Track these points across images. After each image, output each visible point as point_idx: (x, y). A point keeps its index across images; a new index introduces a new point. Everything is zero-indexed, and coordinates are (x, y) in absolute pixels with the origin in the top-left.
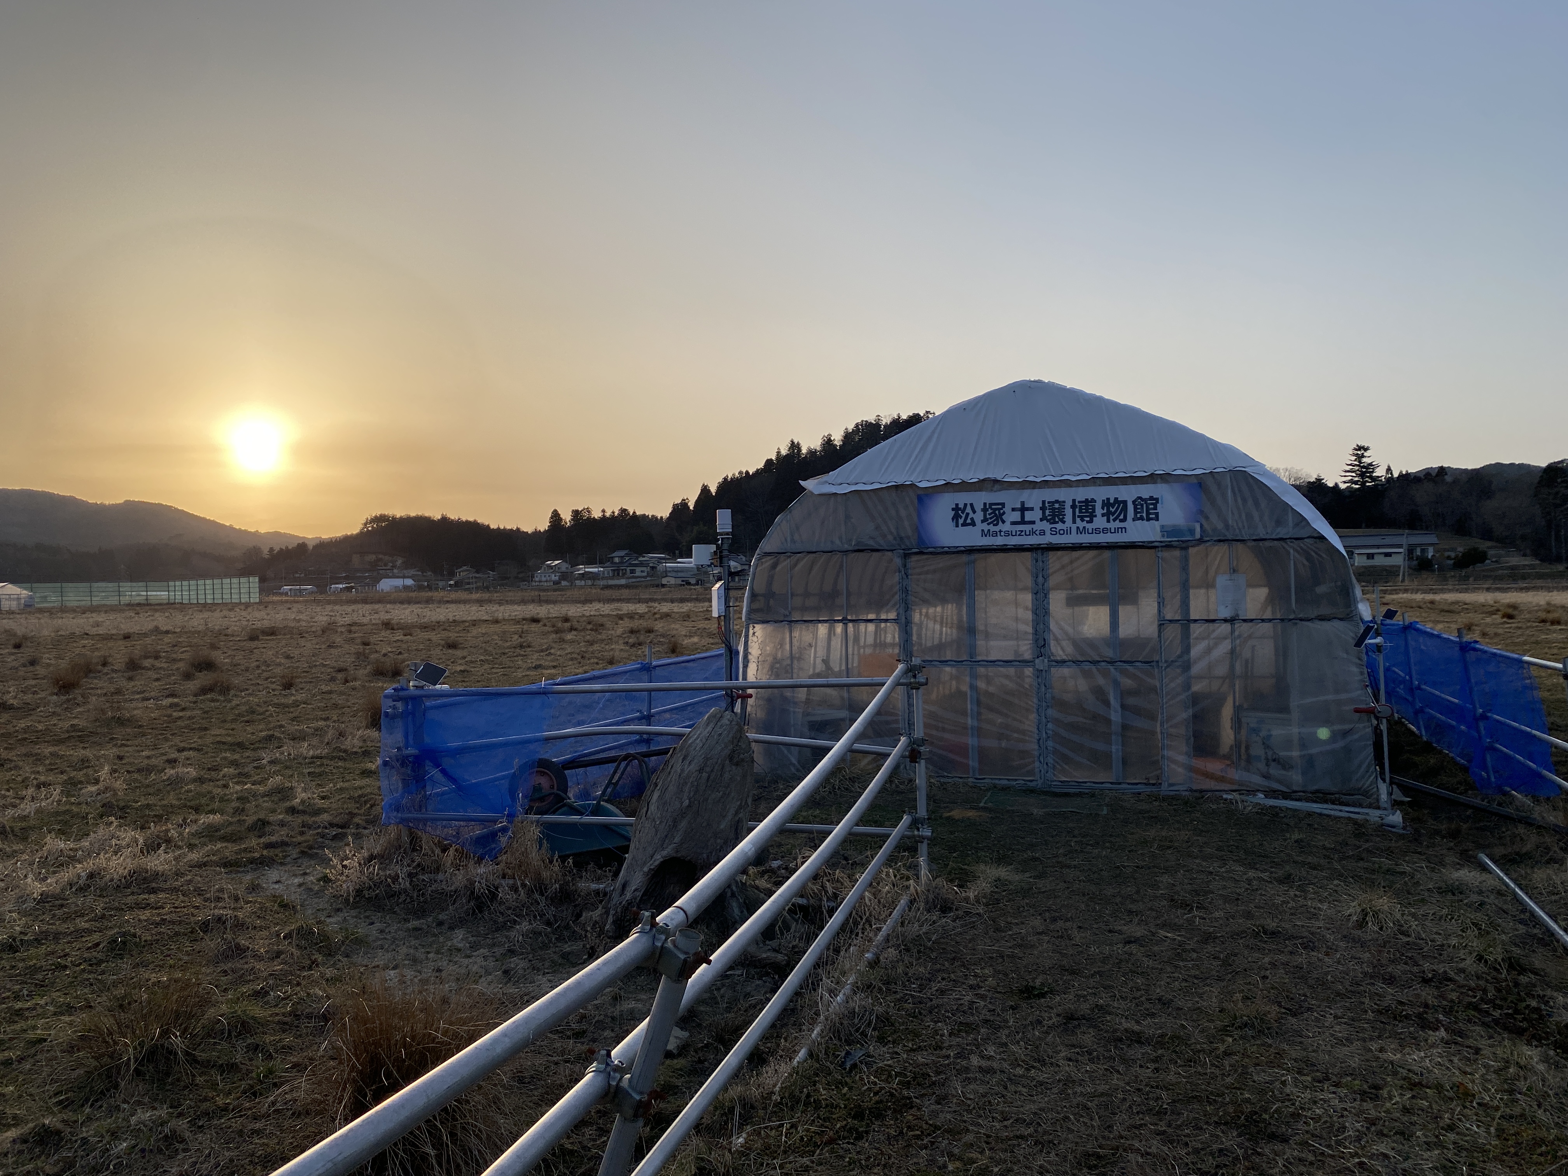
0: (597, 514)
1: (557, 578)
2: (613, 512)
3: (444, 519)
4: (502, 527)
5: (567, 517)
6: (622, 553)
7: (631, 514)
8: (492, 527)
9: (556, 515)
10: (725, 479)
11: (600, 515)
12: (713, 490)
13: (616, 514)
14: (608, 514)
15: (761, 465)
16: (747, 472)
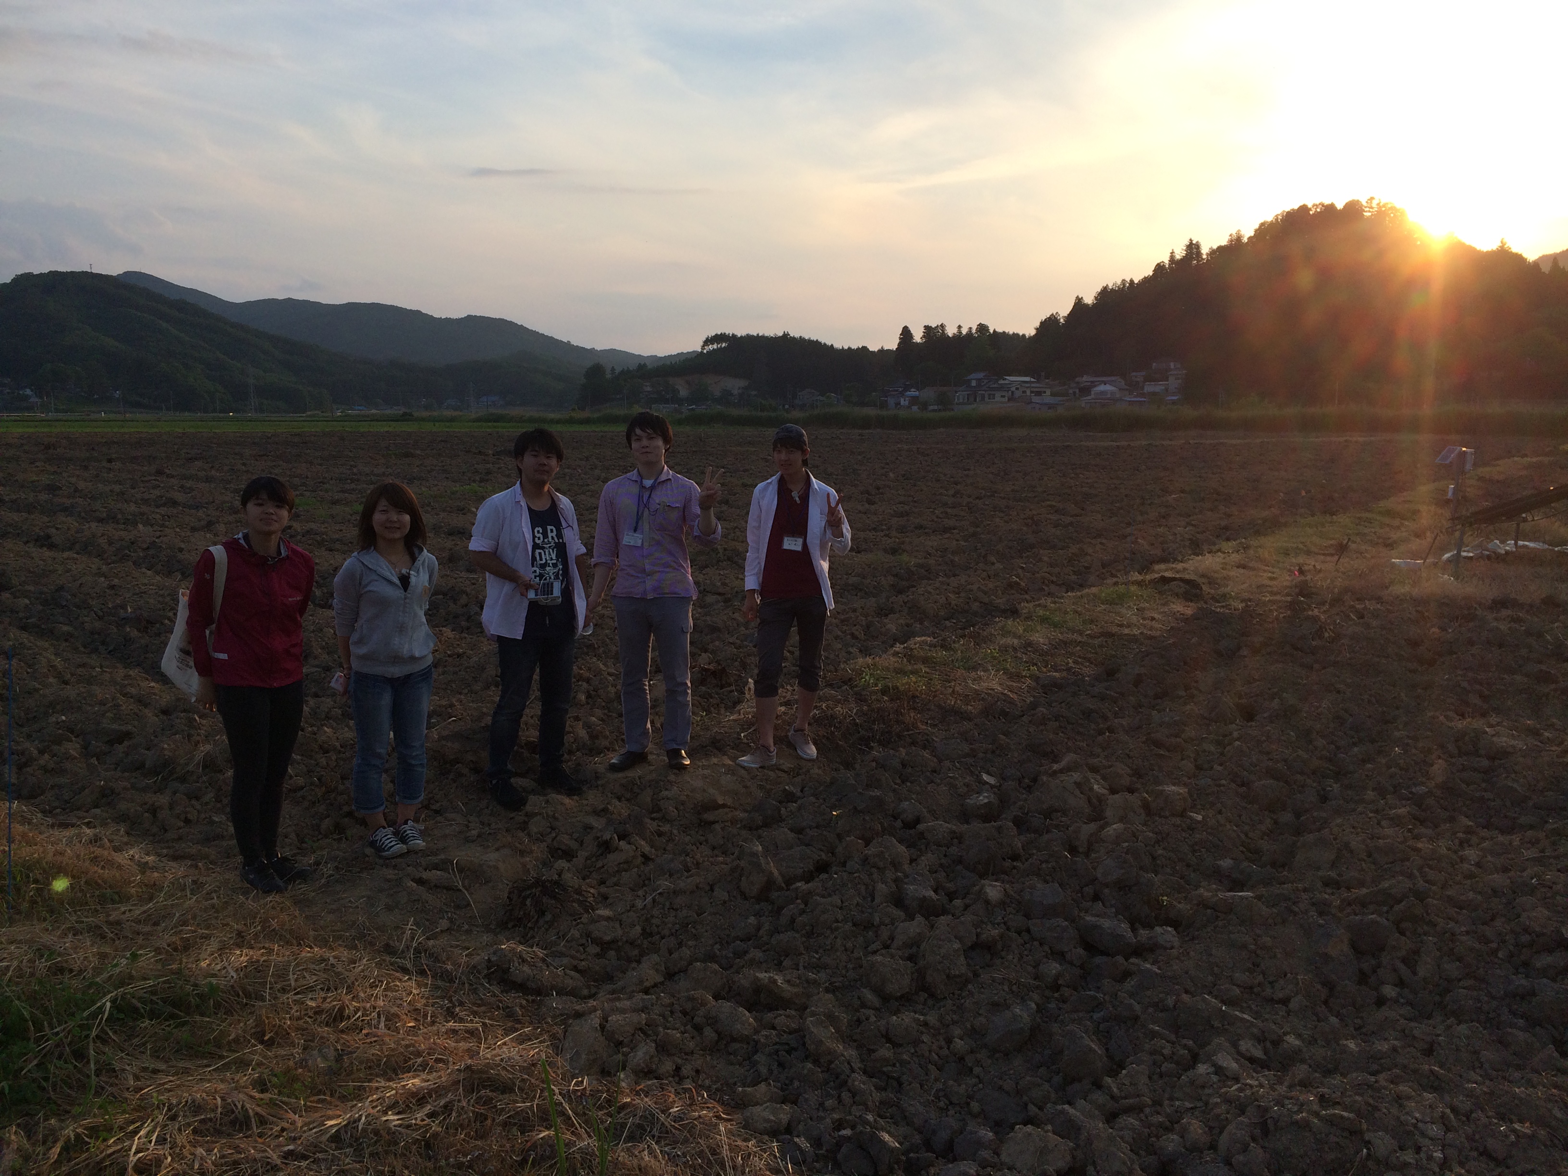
0: (951, 331)
1: (907, 403)
2: (970, 328)
3: (786, 335)
4: (846, 347)
5: (918, 336)
6: (981, 375)
7: (991, 331)
8: (836, 346)
9: (906, 333)
10: (1105, 289)
11: (955, 331)
12: (1089, 301)
13: (974, 331)
14: (964, 331)
15: (1149, 272)
16: (1132, 281)
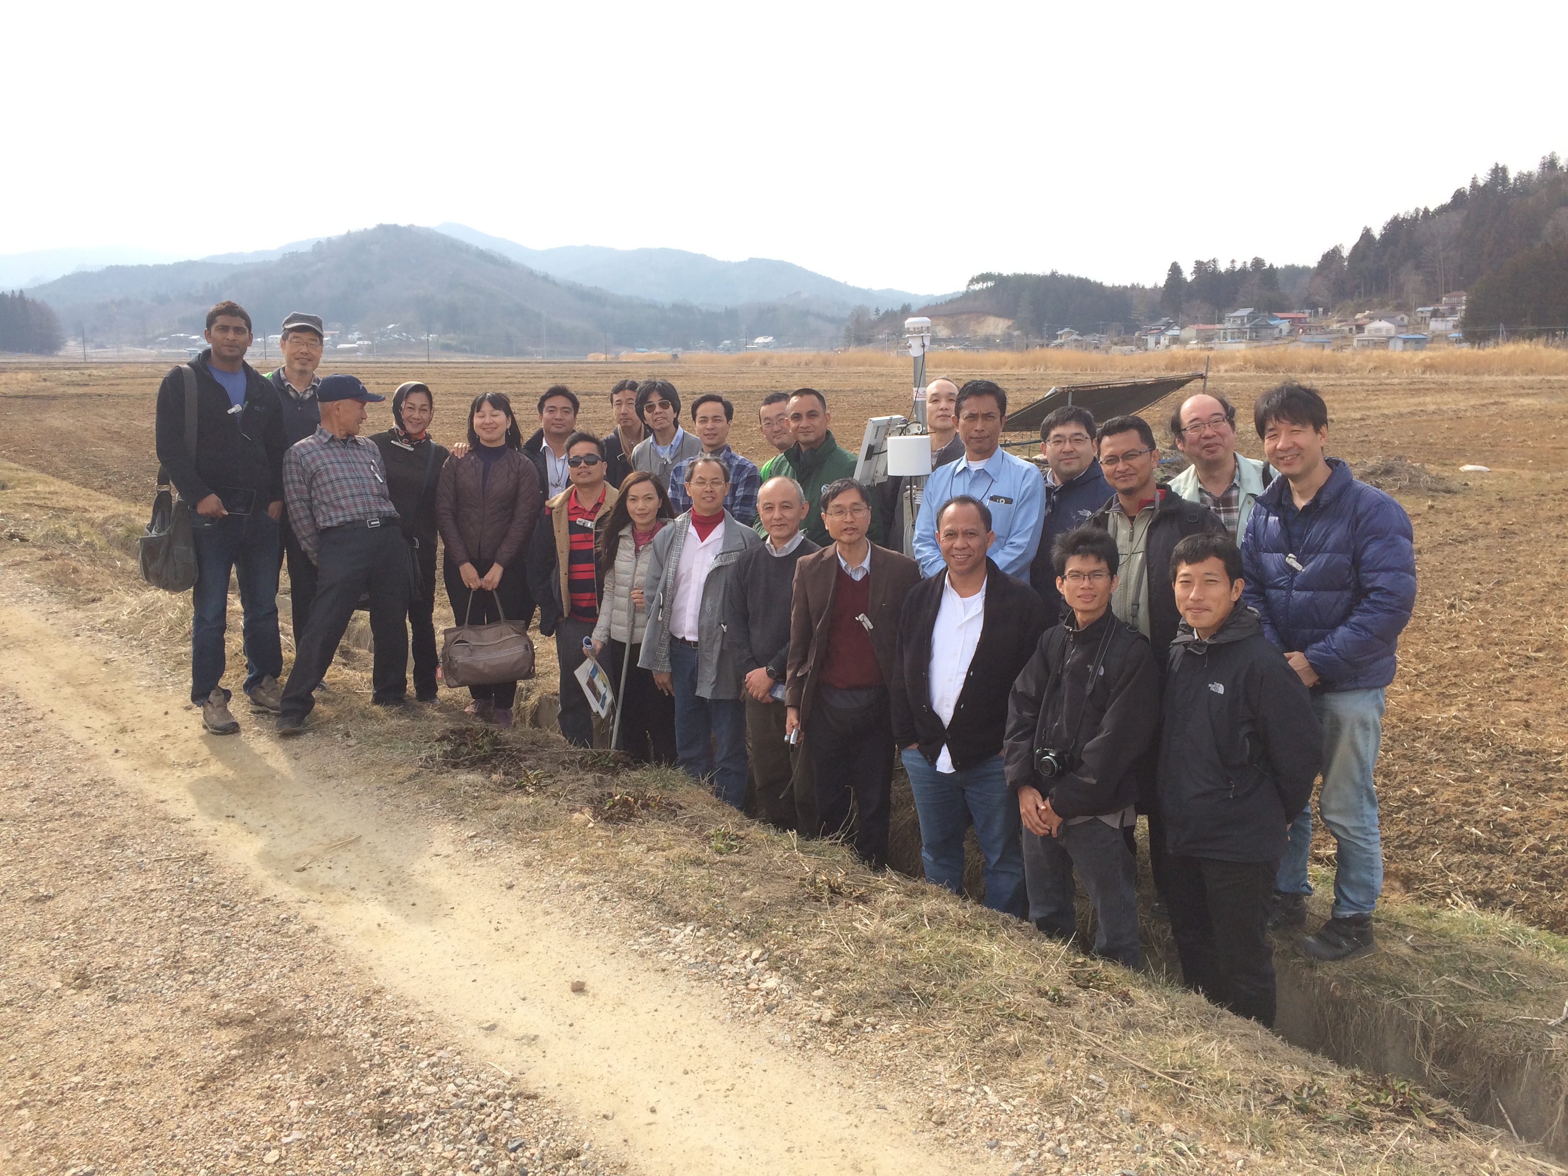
0: (1223, 266)
2: (1245, 264)
3: (1053, 275)
5: (1188, 272)
6: (1245, 312)
9: (1175, 270)
10: (1396, 218)
11: (1228, 266)
12: (1377, 233)
13: (1249, 265)
14: (1238, 266)
15: (1447, 199)
16: (1426, 210)
